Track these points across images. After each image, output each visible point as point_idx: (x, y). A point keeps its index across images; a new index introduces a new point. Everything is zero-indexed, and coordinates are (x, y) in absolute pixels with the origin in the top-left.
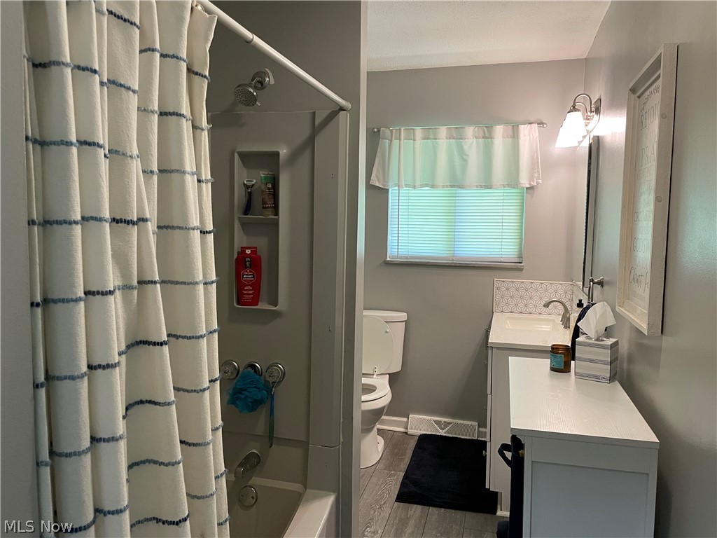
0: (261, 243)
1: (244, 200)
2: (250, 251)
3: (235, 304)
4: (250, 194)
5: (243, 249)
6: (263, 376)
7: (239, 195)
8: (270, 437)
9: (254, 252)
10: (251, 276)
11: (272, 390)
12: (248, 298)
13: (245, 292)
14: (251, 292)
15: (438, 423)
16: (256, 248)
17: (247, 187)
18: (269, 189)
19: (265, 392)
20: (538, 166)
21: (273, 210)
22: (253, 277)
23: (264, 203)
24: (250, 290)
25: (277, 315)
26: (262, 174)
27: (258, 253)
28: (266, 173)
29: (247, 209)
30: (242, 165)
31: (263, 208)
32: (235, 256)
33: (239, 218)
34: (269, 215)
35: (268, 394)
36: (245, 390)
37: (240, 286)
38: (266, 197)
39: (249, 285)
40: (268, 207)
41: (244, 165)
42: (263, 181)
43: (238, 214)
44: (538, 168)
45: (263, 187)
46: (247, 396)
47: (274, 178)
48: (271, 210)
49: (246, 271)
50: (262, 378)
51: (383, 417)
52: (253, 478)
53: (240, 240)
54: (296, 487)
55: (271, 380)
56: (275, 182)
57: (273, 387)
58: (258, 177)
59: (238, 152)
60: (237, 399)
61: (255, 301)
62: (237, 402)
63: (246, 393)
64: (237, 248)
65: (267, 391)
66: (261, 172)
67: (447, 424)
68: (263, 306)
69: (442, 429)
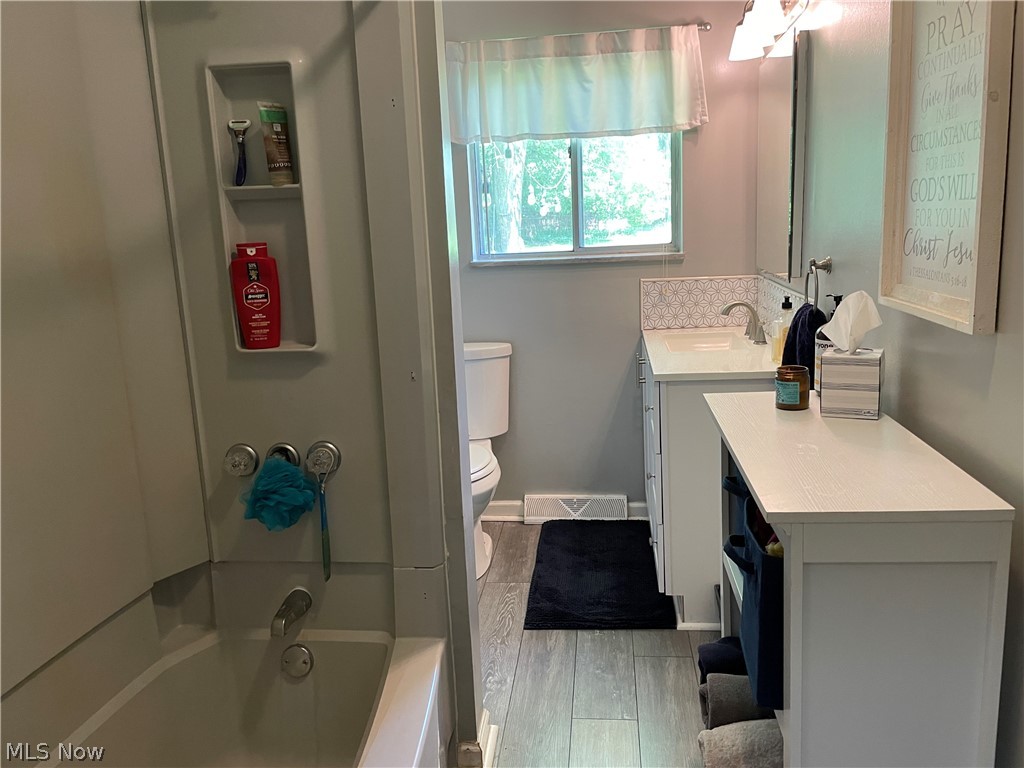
0: (274, 236)
1: (234, 160)
2: (254, 250)
3: (238, 347)
4: (242, 146)
5: (241, 250)
6: (302, 464)
7: (221, 149)
8: (326, 564)
9: (262, 251)
10: (261, 296)
11: (320, 487)
12: (259, 334)
13: (254, 324)
14: (265, 324)
15: (568, 502)
16: (265, 244)
17: (235, 133)
18: (277, 133)
19: (309, 492)
20: (702, 95)
21: (290, 172)
22: (266, 297)
23: (270, 160)
24: (263, 320)
25: (316, 359)
26: (262, 106)
27: (269, 255)
28: (270, 104)
29: (241, 175)
30: (221, 92)
31: (270, 170)
32: (228, 261)
33: (228, 193)
34: (284, 183)
35: (315, 493)
36: (274, 492)
37: (243, 315)
38: (273, 149)
39: (259, 312)
40: (279, 168)
41: (224, 92)
42: (265, 119)
43: (223, 186)
44: (702, 98)
45: (266, 131)
46: (279, 503)
47: (285, 114)
48: (285, 172)
49: (252, 287)
50: (301, 468)
51: (491, 503)
52: (302, 631)
53: (233, 232)
54: (376, 637)
55: (316, 470)
56: (285, 121)
57: (321, 482)
58: (254, 113)
59: (210, 68)
60: (263, 507)
61: (274, 340)
62: (263, 514)
63: (276, 497)
64: (229, 248)
65: (312, 490)
66: (259, 103)
67: (582, 502)
68: (287, 346)
69: (575, 511)
